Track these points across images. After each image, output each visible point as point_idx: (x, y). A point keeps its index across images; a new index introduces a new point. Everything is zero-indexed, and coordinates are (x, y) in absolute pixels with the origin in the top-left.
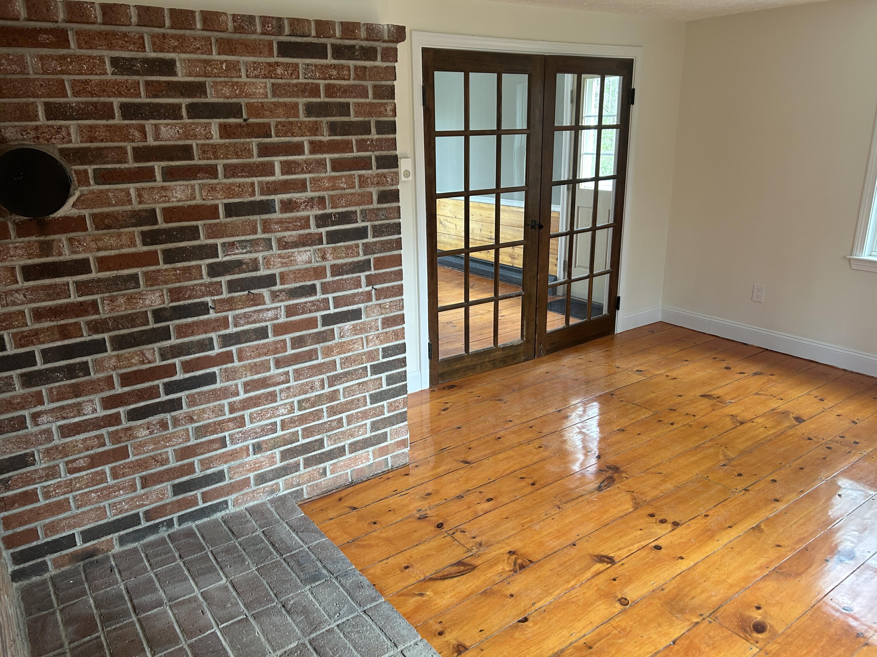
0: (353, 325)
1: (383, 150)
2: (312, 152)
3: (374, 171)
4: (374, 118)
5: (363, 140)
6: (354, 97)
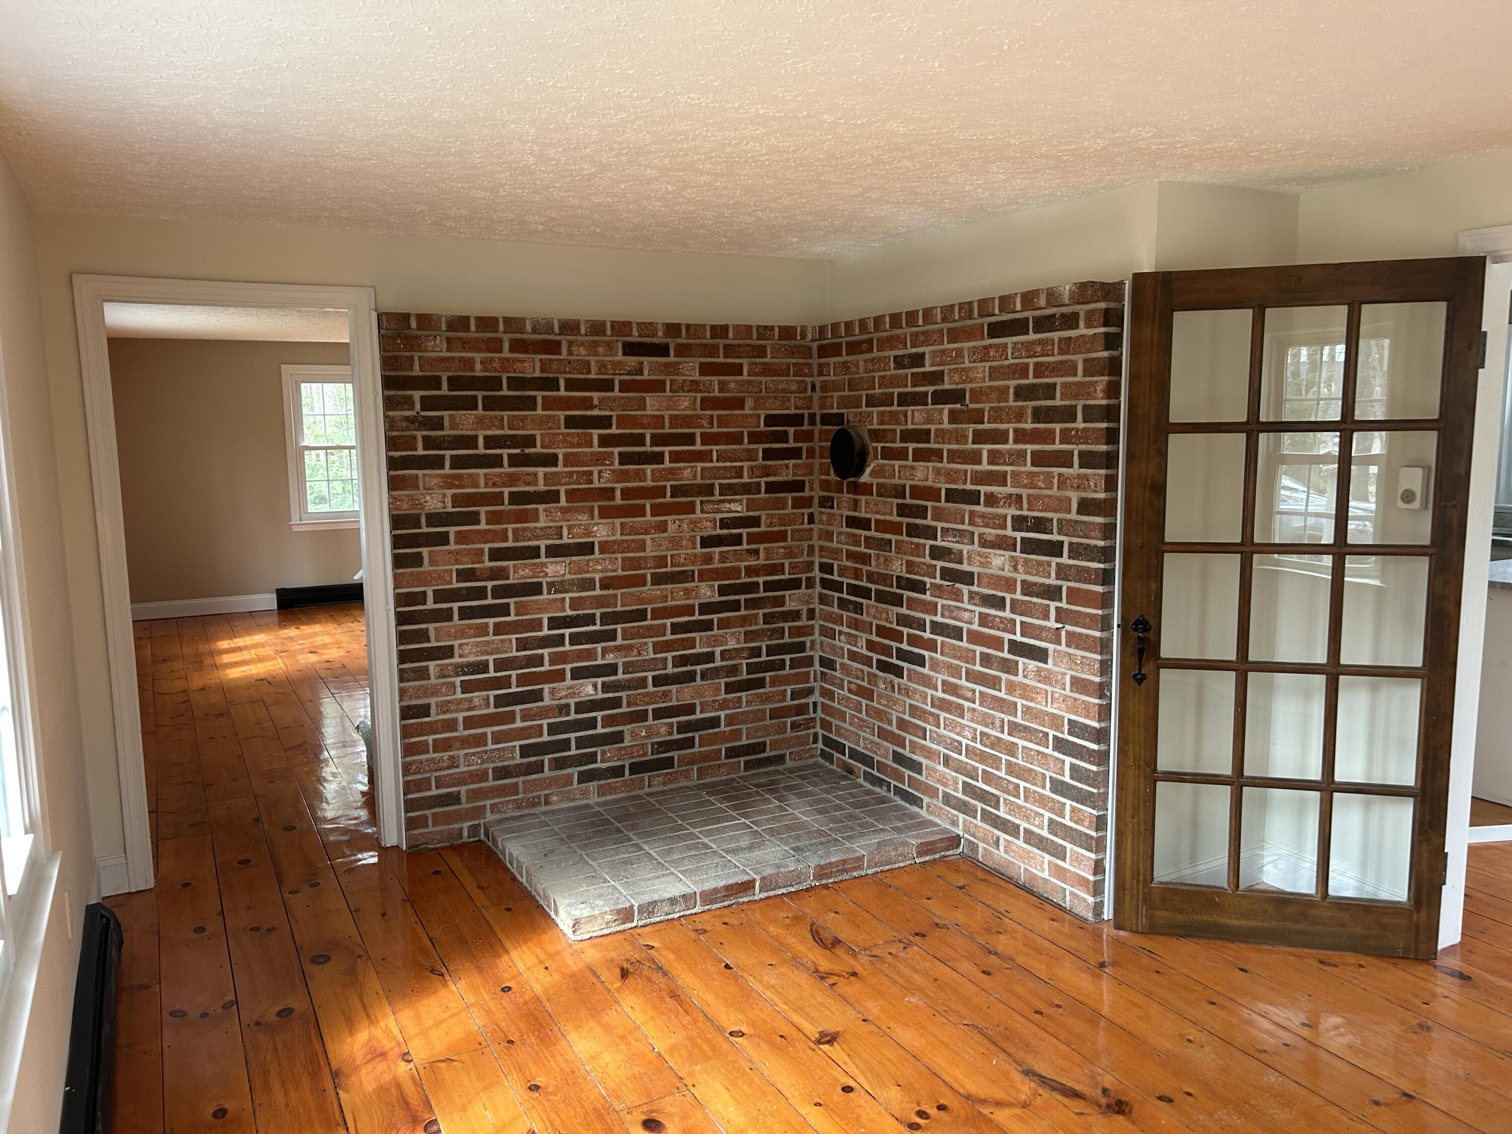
0: (1038, 667)
1: (1088, 444)
2: (1016, 441)
3: (1076, 470)
4: (1082, 401)
5: (1066, 429)
6: (1061, 376)
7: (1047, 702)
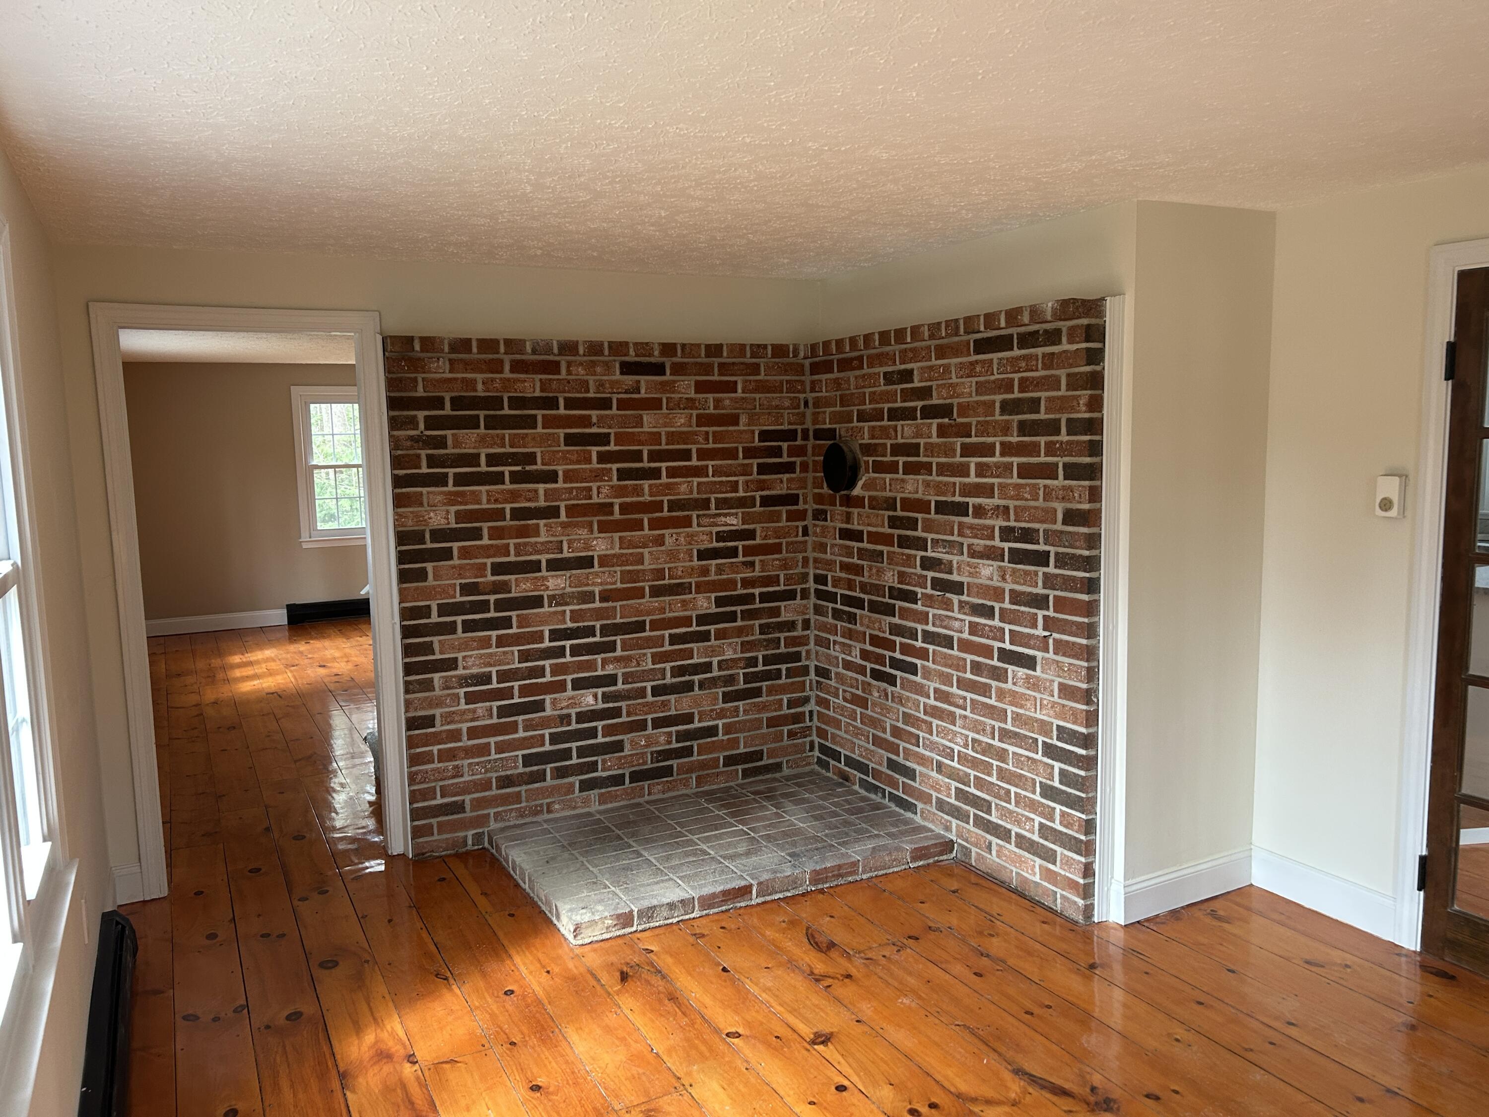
0: (1026, 675)
1: (1072, 456)
2: (1002, 454)
3: (1060, 482)
4: (1065, 415)
5: (1051, 442)
6: (1046, 390)
7: (1036, 709)
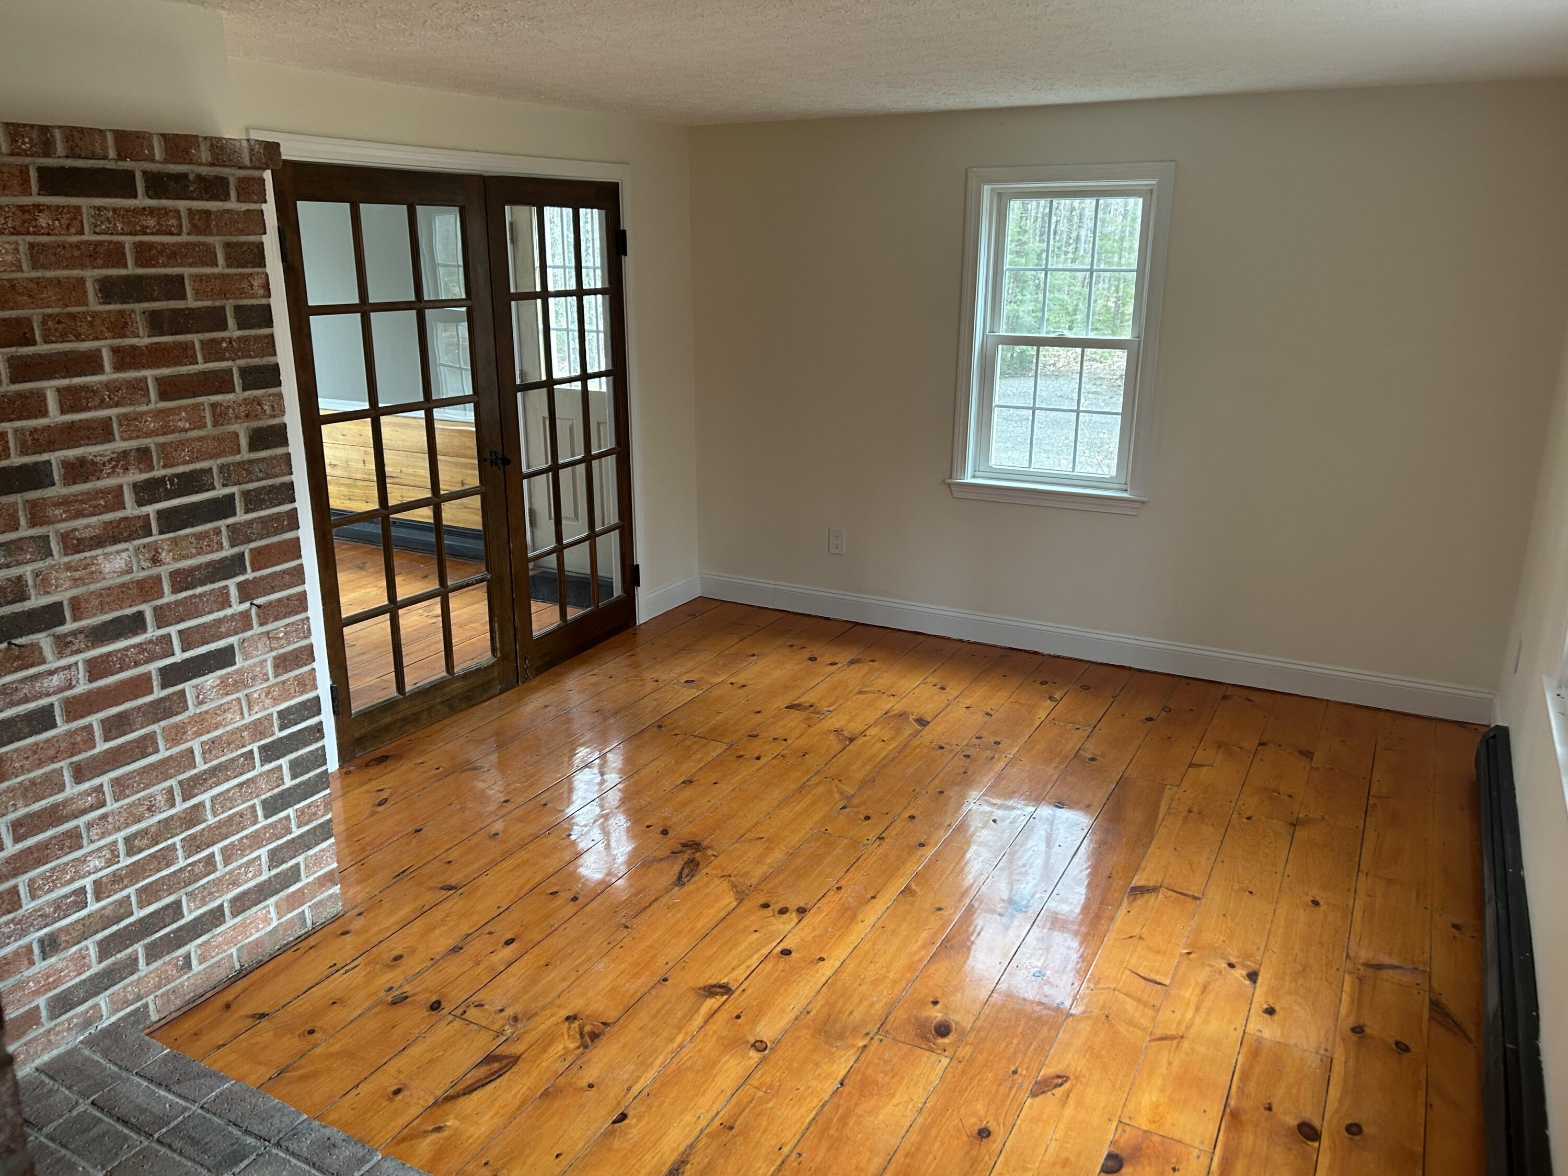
0: (221, 677)
1: (251, 357)
2: (119, 367)
3: (239, 394)
4: (231, 301)
5: (213, 340)
6: (190, 265)
7: (242, 714)
